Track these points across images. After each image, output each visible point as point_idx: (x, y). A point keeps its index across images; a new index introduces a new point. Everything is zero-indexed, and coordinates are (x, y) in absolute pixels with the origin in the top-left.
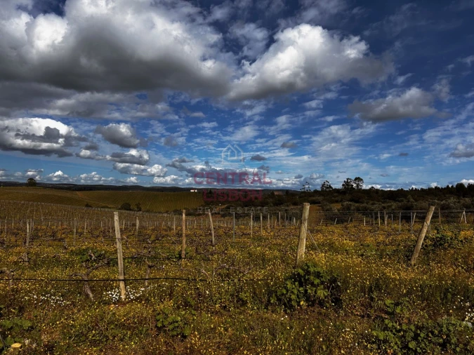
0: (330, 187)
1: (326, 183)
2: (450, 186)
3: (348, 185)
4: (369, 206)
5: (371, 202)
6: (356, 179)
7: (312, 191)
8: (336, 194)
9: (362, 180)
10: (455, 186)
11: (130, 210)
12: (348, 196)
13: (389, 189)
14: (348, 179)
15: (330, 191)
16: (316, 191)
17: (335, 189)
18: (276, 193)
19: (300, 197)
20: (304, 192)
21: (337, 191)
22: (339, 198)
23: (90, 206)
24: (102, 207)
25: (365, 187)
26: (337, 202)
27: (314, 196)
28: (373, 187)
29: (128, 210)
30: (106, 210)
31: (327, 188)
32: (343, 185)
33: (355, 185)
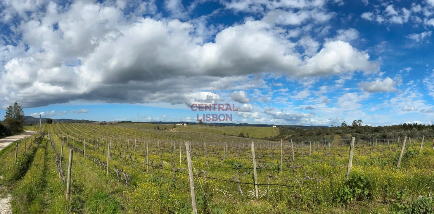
0: (346, 125)
1: (344, 123)
2: (401, 125)
3: (355, 124)
4: (366, 135)
5: (366, 133)
6: (359, 121)
7: (337, 127)
8: (349, 129)
9: (362, 121)
10: (403, 125)
11: (243, 137)
12: (355, 130)
13: (374, 126)
14: (355, 121)
15: (346, 127)
16: (339, 127)
17: (348, 126)
18: (317, 128)
19: (330, 130)
20: (332, 128)
21: (350, 127)
22: (350, 131)
23: (226, 135)
24: (231, 135)
25: (363, 125)
26: (349, 133)
27: (337, 130)
28: (367, 125)
29: (242, 137)
30: (233, 137)
31: (344, 125)
32: (353, 124)
33: (358, 124)
